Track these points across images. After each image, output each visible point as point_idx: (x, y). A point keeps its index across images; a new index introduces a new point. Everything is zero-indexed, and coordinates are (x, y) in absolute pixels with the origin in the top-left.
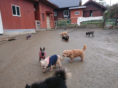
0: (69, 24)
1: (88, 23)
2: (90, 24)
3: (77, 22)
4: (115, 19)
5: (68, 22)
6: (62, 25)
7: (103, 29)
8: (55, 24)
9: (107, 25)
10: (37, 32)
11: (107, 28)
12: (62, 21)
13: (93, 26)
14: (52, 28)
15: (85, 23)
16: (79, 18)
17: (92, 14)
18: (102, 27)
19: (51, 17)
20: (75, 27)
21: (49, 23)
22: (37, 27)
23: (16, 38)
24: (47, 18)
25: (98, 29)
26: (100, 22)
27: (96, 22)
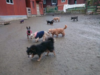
0: (56, 11)
1: (72, 10)
2: (74, 10)
3: (63, 9)
4: (96, 6)
5: (56, 9)
6: (51, 12)
7: (84, 15)
8: (44, 11)
9: (88, 12)
10: (29, 18)
11: (88, 14)
12: (50, 8)
13: (76, 13)
14: (42, 15)
15: (70, 10)
16: (65, 6)
17: (76, 1)
18: (84, 13)
19: (40, 5)
20: (62, 14)
21: (39, 10)
22: (28, 13)
23: (10, 23)
24: (37, 5)
25: (81, 15)
26: (82, 9)
27: (80, 9)
